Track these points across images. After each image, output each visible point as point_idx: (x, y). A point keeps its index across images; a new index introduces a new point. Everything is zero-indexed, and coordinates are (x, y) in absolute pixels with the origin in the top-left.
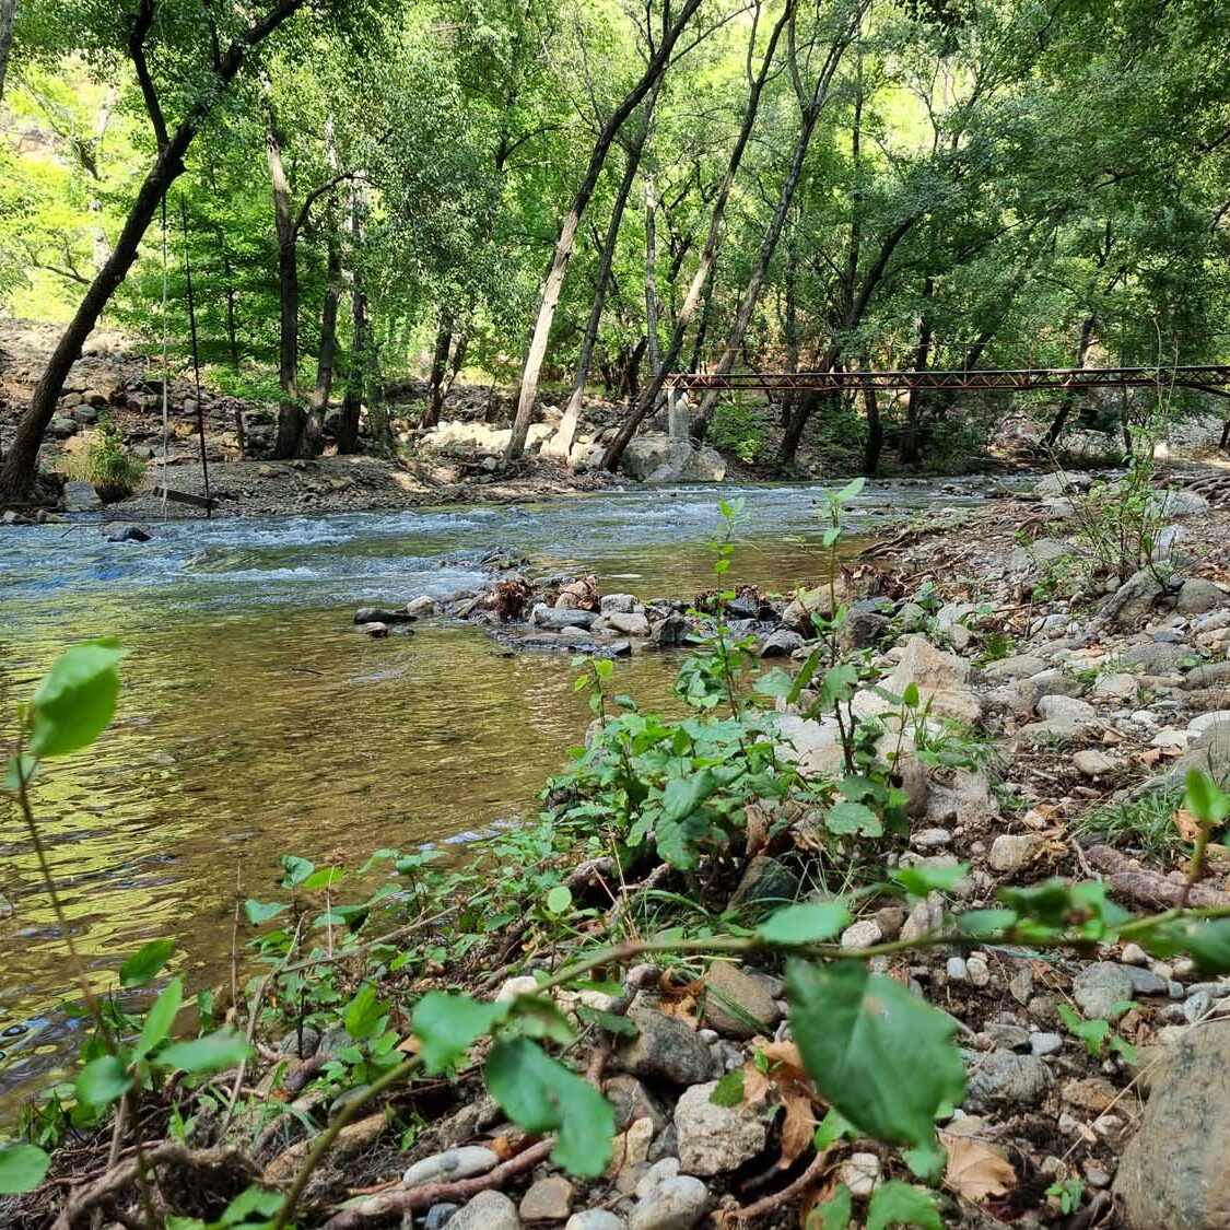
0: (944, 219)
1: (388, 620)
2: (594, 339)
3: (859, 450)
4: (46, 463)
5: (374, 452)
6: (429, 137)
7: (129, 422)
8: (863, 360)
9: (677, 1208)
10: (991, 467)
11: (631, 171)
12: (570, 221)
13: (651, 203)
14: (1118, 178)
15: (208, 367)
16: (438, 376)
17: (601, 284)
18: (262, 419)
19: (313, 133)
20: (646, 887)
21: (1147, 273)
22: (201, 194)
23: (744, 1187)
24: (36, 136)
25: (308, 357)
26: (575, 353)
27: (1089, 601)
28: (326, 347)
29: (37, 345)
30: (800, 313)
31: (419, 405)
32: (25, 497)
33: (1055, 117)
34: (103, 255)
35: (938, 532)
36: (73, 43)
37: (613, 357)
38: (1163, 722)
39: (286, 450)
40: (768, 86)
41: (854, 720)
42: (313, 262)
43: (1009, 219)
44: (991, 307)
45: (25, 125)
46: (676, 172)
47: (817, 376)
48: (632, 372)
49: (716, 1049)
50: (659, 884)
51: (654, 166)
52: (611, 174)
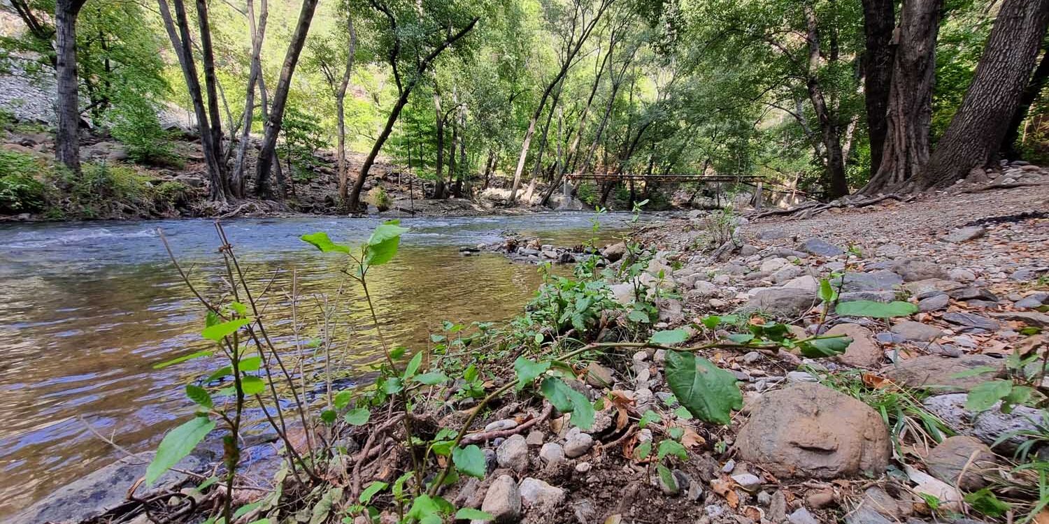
0: (660, 123)
1: (470, 251)
2: (540, 162)
3: (627, 202)
4: (362, 198)
5: (466, 198)
6: (487, 93)
7: (388, 185)
8: (630, 171)
9: (582, 444)
10: (671, 208)
11: (554, 105)
12: (533, 122)
13: (561, 116)
14: (721, 110)
15: (413, 168)
16: (487, 173)
17: (543, 143)
18: (430, 186)
19: (449, 90)
20: (566, 336)
21: (728, 144)
22: (412, 111)
23: (603, 438)
24: (360, 91)
25: (446, 166)
26: (533, 166)
27: (709, 251)
28: (452, 163)
29: (359, 160)
30: (609, 154)
31: (481, 182)
32: (355, 209)
33: (700, 88)
34: (381, 131)
35: (655, 228)
36: (372, 60)
37: (546, 167)
38: (739, 291)
39: (438, 196)
40: (602, 77)
41: (640, 283)
42: (448, 134)
43: (683, 124)
44: (674, 153)
45: (357, 88)
46: (570, 106)
47: (614, 176)
48: (552, 173)
49: (591, 391)
50: (569, 336)
51: (562, 104)
52: (547, 106)
